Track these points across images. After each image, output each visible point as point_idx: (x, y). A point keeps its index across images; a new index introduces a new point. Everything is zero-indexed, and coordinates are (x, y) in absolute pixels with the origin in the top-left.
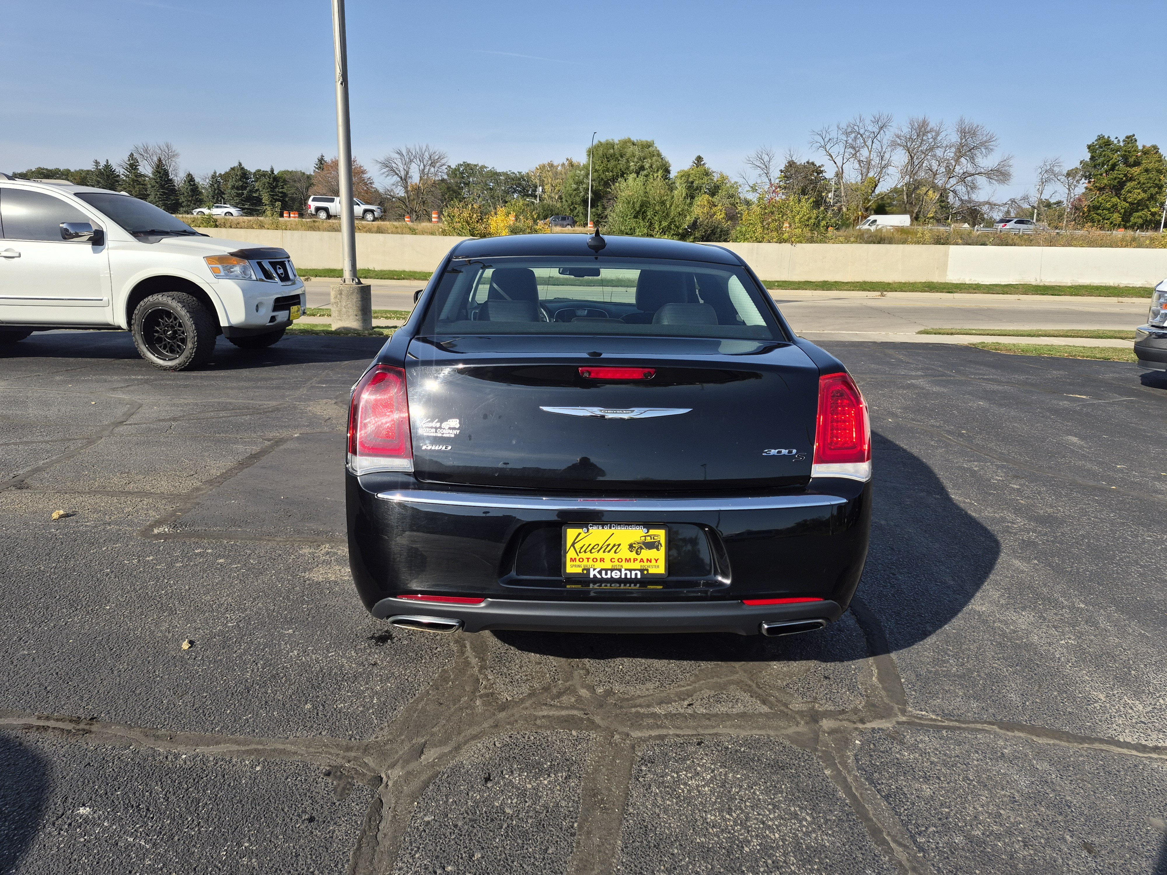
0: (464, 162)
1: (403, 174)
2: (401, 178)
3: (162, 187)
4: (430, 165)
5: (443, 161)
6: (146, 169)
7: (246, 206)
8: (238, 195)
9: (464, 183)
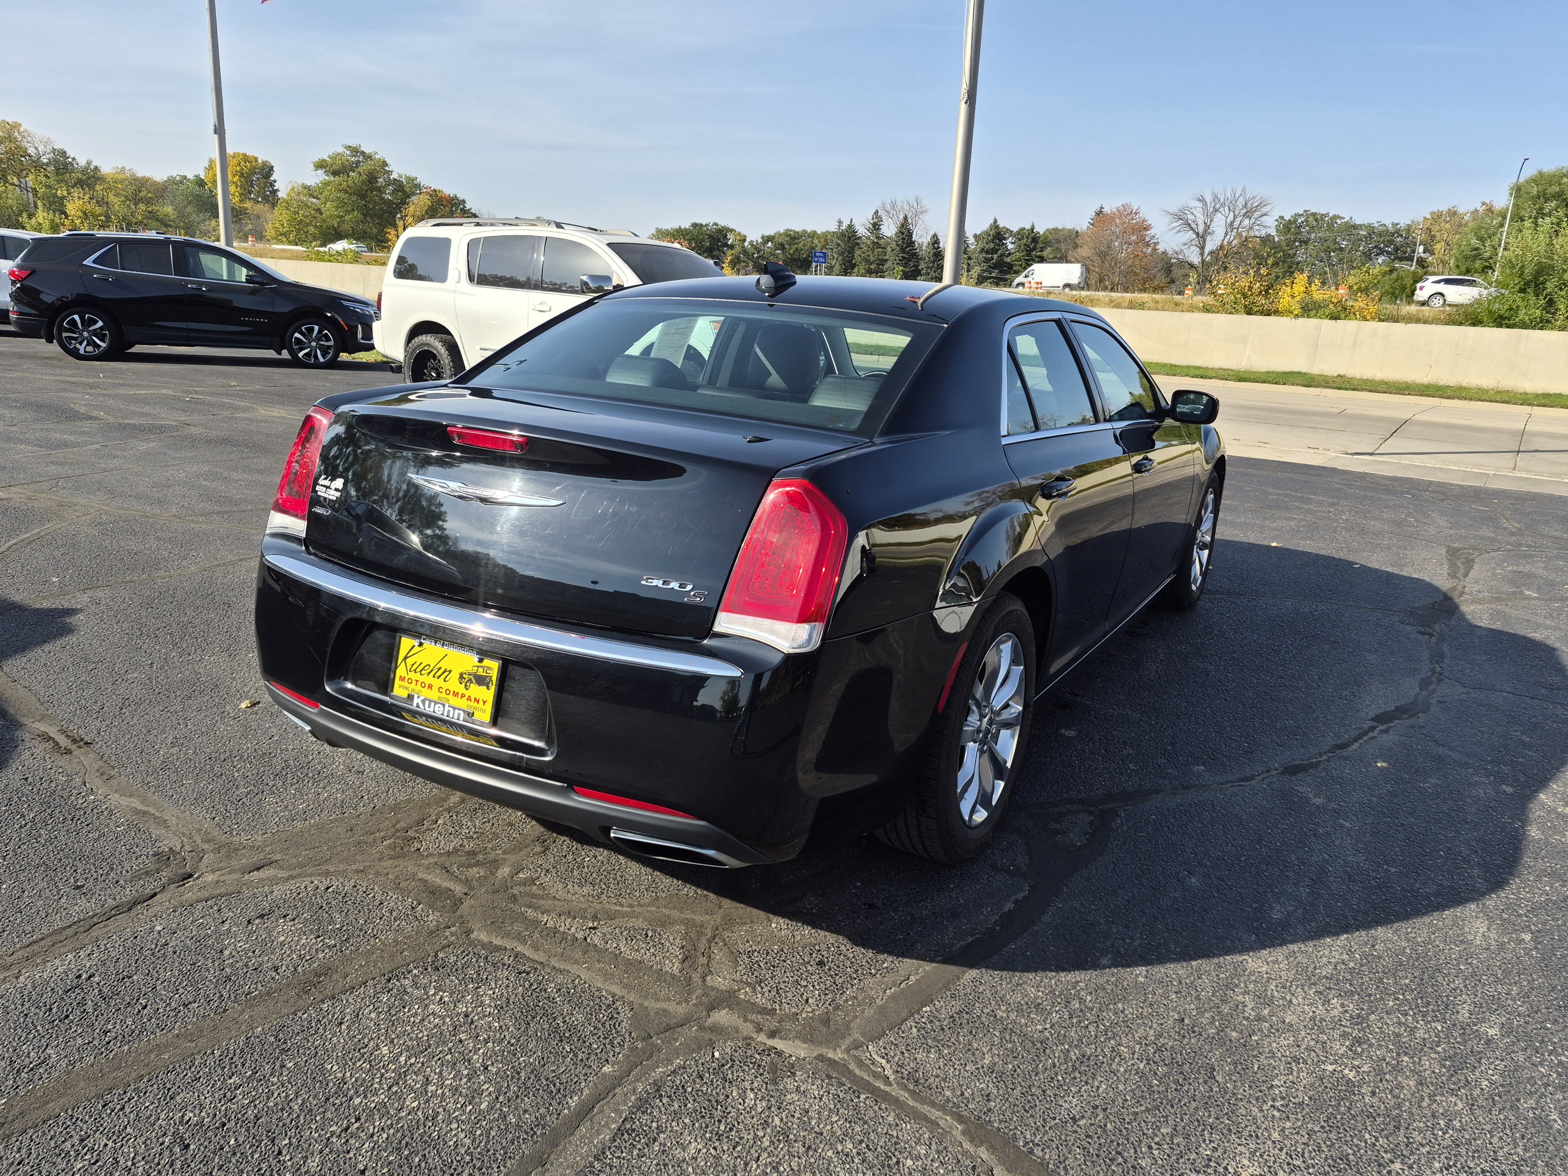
0: (1305, 211)
1: (1201, 229)
2: (1198, 234)
3: (903, 250)
4: (1244, 215)
5: (1264, 210)
6: (889, 229)
7: (993, 275)
8: (987, 260)
9: (1301, 242)
